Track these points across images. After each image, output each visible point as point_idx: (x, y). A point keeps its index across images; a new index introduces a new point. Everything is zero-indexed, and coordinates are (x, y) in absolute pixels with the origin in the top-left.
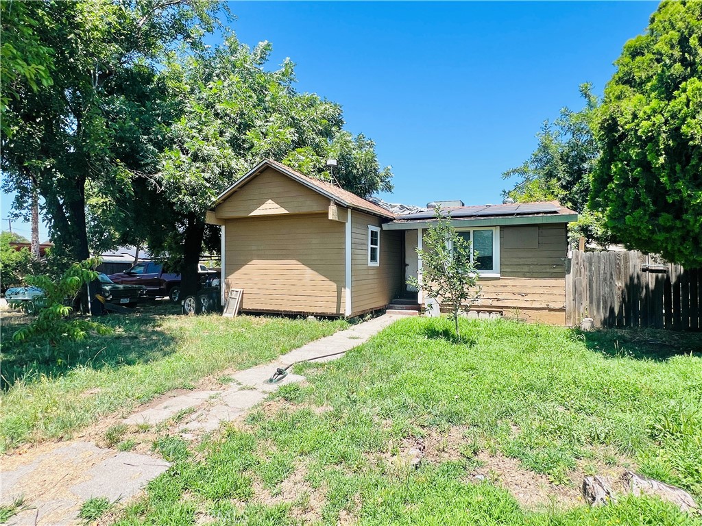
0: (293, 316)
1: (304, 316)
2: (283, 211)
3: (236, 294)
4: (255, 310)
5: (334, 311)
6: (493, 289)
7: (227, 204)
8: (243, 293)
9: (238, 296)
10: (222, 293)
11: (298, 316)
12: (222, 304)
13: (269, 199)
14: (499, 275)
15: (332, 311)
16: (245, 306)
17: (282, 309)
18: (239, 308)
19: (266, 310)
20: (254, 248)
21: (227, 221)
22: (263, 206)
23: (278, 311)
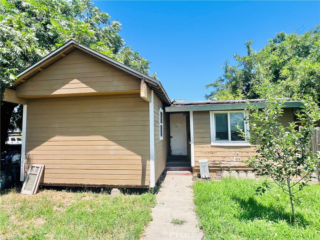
0: (96, 189)
1: (107, 189)
2: (90, 90)
3: (37, 171)
4: (57, 184)
5: (139, 183)
6: (245, 154)
7: (30, 83)
8: (44, 169)
9: (39, 173)
10: (22, 168)
11: (102, 189)
12: (22, 179)
13: (73, 79)
14: (249, 144)
15: (138, 183)
16: (47, 181)
17: (85, 182)
18: (40, 183)
19: (68, 184)
20: (57, 126)
21: (29, 101)
22: (66, 86)
23: (81, 185)
